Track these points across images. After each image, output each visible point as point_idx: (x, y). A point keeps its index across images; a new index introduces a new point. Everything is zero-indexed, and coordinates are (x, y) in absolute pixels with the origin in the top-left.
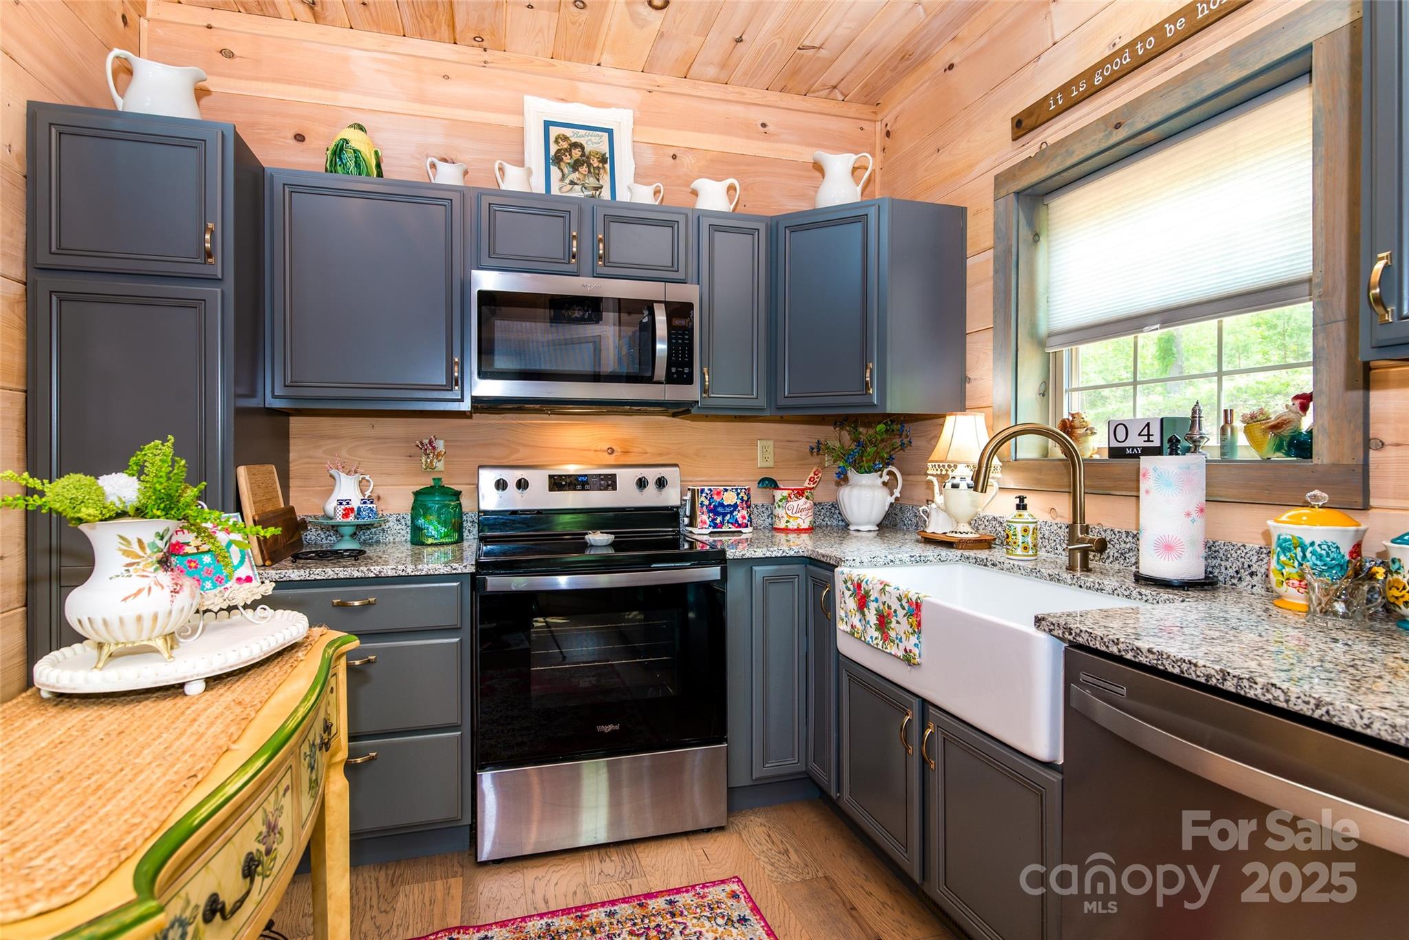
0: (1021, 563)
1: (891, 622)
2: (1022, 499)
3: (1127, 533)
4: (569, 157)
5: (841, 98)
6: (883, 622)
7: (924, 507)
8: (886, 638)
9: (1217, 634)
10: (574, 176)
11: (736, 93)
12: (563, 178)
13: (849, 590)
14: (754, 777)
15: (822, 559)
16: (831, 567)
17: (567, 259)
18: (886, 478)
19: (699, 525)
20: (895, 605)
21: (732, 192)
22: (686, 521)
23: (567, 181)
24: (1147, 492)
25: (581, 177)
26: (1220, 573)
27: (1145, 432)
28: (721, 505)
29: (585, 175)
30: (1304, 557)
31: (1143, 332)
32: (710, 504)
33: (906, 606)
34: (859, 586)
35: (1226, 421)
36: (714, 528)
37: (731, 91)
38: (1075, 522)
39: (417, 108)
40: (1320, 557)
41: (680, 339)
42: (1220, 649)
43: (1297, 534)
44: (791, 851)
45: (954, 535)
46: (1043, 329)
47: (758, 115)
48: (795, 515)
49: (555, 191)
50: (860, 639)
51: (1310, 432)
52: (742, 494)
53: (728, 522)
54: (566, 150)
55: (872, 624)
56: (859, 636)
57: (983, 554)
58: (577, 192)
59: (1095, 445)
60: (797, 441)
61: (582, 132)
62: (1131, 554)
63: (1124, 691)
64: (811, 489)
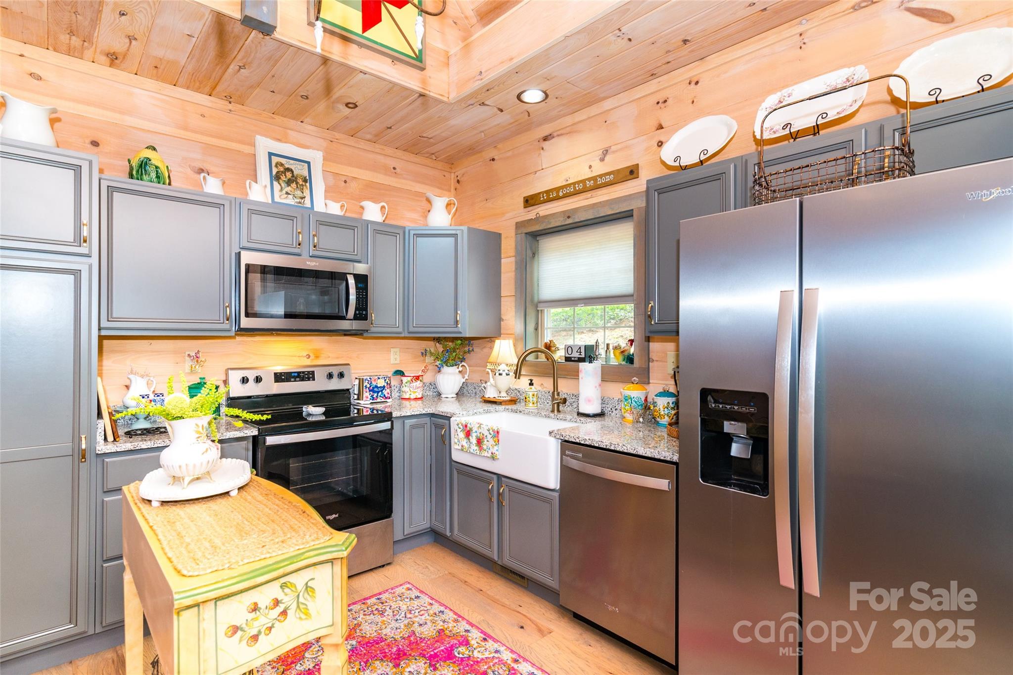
0: (533, 410)
1: (484, 441)
2: (531, 380)
3: (573, 394)
4: (284, 177)
5: (434, 158)
6: (479, 442)
7: (484, 385)
8: (481, 448)
9: (607, 432)
10: (288, 189)
11: (379, 148)
12: (282, 189)
13: (460, 428)
14: (405, 534)
15: (442, 414)
16: (448, 418)
17: (295, 244)
18: (460, 369)
19: (364, 399)
20: (486, 433)
21: (383, 209)
22: (356, 397)
23: (284, 192)
24: (582, 378)
25: (292, 190)
26: (606, 410)
27: (579, 351)
28: (376, 387)
29: (295, 189)
30: (632, 402)
31: (577, 306)
32: (370, 386)
33: (492, 433)
34: (466, 426)
35: (607, 349)
36: (373, 400)
37: (377, 147)
38: (554, 391)
39: (181, 133)
40: (636, 402)
41: (361, 295)
42: (609, 436)
43: (629, 394)
44: (429, 566)
45: (500, 398)
46: (536, 300)
47: (391, 163)
48: (415, 391)
49: (277, 199)
50: (467, 451)
51: (633, 354)
52: (387, 380)
53: (380, 396)
54: (282, 172)
55: (474, 443)
56: (466, 450)
57: (514, 407)
58: (290, 201)
59: (559, 355)
60: (412, 348)
61: (292, 162)
62: (574, 404)
63: (581, 455)
64: (422, 376)
